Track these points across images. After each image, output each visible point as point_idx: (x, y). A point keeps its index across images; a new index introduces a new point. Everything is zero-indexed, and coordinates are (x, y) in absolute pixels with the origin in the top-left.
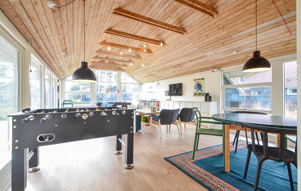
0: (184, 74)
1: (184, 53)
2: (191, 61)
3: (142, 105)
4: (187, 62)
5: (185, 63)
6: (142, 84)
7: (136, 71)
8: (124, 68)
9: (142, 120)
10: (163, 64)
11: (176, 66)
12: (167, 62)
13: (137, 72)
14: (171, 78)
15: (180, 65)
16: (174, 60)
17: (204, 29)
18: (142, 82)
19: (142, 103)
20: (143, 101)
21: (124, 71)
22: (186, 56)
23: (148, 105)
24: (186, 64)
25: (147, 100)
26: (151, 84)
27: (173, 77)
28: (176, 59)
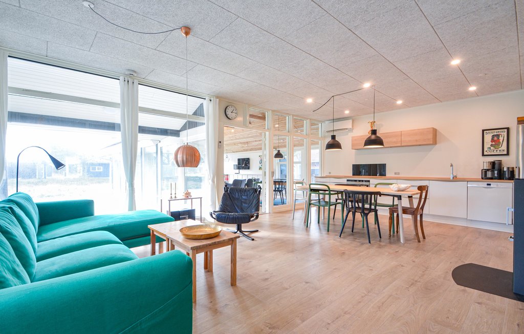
0: (251, 150)
1: (250, 136)
2: (256, 141)
4: (253, 142)
5: (251, 142)
10: (232, 140)
11: (244, 143)
12: (236, 139)
14: (239, 152)
15: (247, 143)
16: (242, 138)
22: (252, 137)
27: (242, 151)
28: (244, 138)
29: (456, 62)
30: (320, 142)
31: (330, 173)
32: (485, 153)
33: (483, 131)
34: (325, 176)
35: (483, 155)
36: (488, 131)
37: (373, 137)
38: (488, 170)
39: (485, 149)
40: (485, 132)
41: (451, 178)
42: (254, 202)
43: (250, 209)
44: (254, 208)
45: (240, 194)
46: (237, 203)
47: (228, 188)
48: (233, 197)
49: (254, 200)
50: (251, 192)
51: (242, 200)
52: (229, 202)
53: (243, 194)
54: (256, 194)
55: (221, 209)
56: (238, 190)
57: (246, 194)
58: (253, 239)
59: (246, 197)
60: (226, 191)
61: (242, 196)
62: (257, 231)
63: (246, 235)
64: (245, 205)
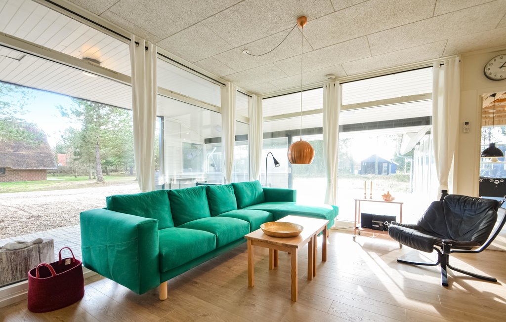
42: (481, 225)
43: (468, 235)
44: (475, 235)
45: (462, 207)
46: (452, 220)
47: (447, 194)
48: (448, 210)
49: (484, 222)
50: (484, 206)
51: (464, 218)
52: (437, 216)
53: (468, 207)
54: (490, 212)
55: (419, 223)
56: (461, 200)
57: (473, 208)
58: (446, 285)
59: (473, 213)
60: (442, 199)
61: (466, 212)
62: (493, 281)
63: (444, 275)
64: (465, 227)
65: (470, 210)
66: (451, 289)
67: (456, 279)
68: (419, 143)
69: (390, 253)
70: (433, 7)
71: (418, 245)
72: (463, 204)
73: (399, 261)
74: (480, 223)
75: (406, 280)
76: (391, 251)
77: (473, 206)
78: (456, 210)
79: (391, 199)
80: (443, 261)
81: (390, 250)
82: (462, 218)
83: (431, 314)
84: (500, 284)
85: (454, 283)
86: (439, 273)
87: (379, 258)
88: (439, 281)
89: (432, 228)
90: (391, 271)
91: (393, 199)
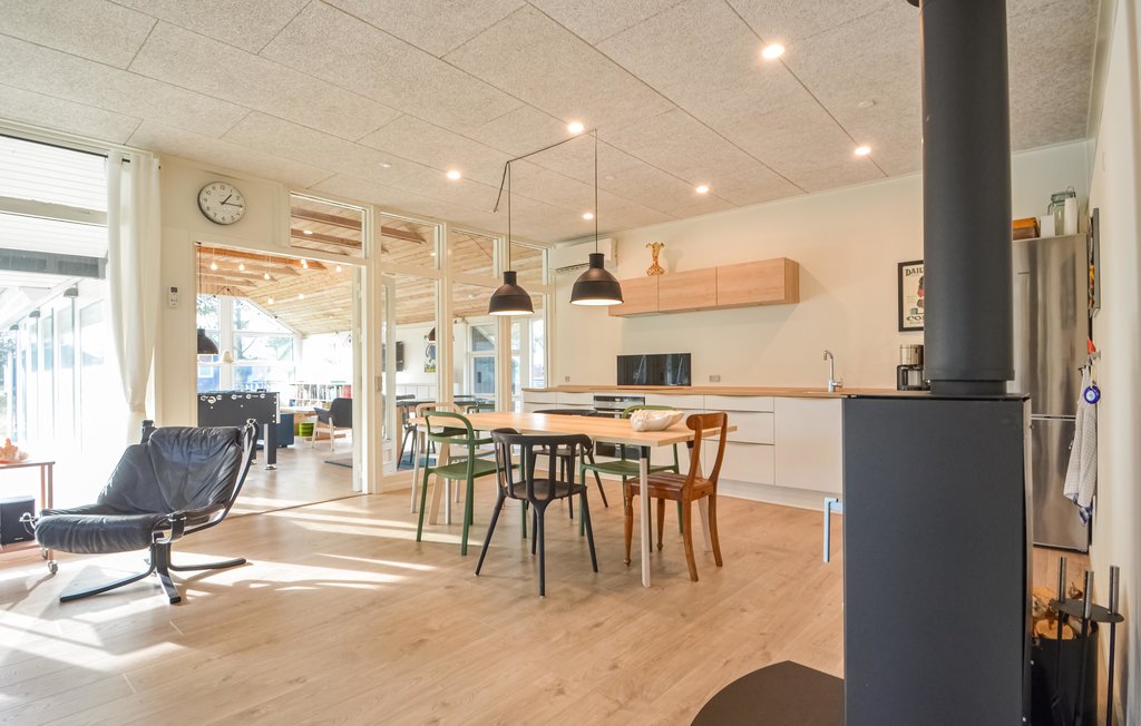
2: (411, 297)
3: (305, 398)
6: (304, 335)
7: (286, 301)
8: (244, 288)
9: (301, 431)
13: (288, 303)
17: (416, 255)
18: (304, 329)
19: (305, 391)
20: (307, 387)
21: (244, 294)
23: (321, 398)
24: (406, 303)
25: (319, 384)
26: (331, 337)
29: (773, 52)
30: (544, 297)
31: (567, 379)
32: (907, 324)
33: (901, 266)
34: (555, 386)
35: (902, 329)
36: (910, 268)
37: (595, 274)
38: (911, 367)
39: (907, 313)
40: (905, 268)
41: (830, 389)
42: (221, 473)
43: (203, 495)
44: (214, 494)
45: (184, 448)
46: (170, 477)
47: (154, 429)
48: (160, 459)
49: (223, 468)
50: (221, 440)
51: (191, 469)
52: (140, 475)
53: (196, 448)
54: (232, 449)
55: (102, 497)
56: (181, 436)
57: (204, 448)
58: (176, 600)
59: (203, 457)
60: (145, 440)
61: (193, 456)
62: (241, 563)
63: (168, 585)
64: (194, 484)
65: (199, 453)
66: (187, 603)
67: (189, 584)
68: (36, 314)
69: (31, 594)
70: (131, 55)
71: (119, 541)
72: (186, 442)
73: (65, 600)
74: (218, 471)
75: (97, 627)
76: (31, 590)
77: (204, 443)
78: (174, 455)
79: (17, 457)
80: (161, 562)
81: (29, 588)
82: (187, 469)
83: (171, 655)
84: (251, 564)
85: (189, 592)
86: (158, 587)
87: (9, 614)
88: (164, 599)
89: (132, 503)
90: (57, 626)
91: (22, 457)
